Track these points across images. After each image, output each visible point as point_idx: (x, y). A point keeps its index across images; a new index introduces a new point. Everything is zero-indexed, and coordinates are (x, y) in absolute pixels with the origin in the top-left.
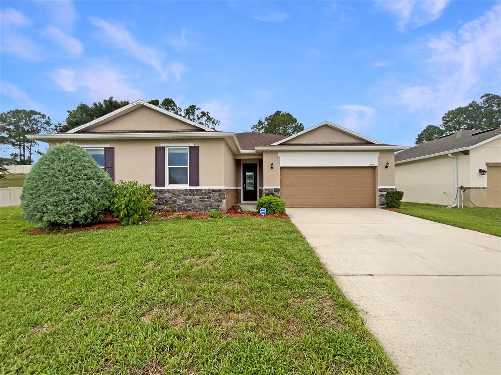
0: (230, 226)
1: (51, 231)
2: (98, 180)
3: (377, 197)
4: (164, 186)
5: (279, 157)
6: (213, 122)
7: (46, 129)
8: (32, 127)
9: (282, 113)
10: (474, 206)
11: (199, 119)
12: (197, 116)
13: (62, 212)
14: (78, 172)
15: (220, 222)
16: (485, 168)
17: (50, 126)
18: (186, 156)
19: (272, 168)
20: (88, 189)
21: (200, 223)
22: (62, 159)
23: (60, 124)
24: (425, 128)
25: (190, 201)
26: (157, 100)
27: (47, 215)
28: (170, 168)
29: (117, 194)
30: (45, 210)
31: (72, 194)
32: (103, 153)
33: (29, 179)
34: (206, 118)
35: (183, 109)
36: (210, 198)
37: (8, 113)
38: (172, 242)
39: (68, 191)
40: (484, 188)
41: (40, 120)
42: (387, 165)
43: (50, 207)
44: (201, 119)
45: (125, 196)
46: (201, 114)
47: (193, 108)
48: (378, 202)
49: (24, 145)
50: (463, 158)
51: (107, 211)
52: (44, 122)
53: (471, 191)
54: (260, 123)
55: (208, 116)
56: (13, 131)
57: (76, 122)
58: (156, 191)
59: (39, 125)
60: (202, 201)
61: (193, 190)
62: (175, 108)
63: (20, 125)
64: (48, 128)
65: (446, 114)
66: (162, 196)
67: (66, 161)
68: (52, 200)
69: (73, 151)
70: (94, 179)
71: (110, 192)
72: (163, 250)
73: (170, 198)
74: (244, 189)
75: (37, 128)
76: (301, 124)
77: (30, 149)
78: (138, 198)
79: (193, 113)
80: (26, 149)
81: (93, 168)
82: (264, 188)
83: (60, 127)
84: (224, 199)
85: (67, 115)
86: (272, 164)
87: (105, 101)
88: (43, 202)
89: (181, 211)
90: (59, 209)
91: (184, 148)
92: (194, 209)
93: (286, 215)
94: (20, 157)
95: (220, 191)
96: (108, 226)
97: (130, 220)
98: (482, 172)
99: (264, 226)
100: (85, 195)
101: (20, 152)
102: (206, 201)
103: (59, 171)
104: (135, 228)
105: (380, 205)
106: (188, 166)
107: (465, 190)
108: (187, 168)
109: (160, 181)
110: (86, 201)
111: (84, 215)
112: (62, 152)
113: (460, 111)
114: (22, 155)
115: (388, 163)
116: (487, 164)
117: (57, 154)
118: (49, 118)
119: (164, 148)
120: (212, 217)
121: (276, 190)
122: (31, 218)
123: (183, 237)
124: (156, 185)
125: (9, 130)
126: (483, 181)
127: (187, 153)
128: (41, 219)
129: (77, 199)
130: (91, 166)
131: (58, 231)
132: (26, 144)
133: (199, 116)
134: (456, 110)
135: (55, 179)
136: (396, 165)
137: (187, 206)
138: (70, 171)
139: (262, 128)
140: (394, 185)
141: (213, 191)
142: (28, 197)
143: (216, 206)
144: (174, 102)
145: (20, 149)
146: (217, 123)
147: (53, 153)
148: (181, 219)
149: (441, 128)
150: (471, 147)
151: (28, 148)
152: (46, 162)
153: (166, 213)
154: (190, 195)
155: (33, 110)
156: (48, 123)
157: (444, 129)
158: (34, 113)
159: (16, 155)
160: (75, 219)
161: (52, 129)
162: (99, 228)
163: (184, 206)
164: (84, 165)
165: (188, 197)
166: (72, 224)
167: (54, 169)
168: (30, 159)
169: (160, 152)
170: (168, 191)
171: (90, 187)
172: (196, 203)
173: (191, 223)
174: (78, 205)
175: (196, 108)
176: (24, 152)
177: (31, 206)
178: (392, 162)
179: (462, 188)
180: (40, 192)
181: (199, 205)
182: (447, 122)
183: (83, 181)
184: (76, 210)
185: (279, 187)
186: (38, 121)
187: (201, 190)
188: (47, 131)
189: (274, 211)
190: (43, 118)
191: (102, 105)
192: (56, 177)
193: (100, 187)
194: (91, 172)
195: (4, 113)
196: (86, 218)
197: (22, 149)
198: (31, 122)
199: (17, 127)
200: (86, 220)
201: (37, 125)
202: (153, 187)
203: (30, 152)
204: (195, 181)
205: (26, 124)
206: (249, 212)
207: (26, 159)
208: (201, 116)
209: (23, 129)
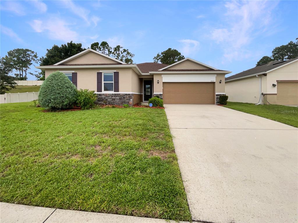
0: (132, 111)
1: (52, 111)
2: (71, 89)
3: (215, 99)
4: (102, 92)
5: (162, 77)
6: (130, 55)
7: (34, 60)
8: (27, 59)
9: (172, 49)
10: (269, 104)
11: (122, 53)
12: (121, 51)
13: (57, 102)
14: (63, 85)
15: (128, 109)
16: (276, 83)
17: (36, 58)
18: (113, 77)
19: (158, 83)
20: (67, 93)
21: (119, 109)
22: (56, 79)
23: (43, 57)
24: (262, 58)
25: (114, 99)
26: (98, 43)
27: (51, 104)
28: (104, 83)
29: (79, 95)
30: (50, 101)
31: (61, 95)
32: (71, 75)
33: (43, 88)
34: (126, 53)
35: (113, 48)
36: (124, 98)
37: (14, 51)
38: (105, 116)
39: (59, 93)
40: (276, 94)
41: (31, 54)
42: (221, 81)
43: (52, 100)
44: (123, 53)
45: (83, 96)
46: (123, 51)
47: (118, 47)
48: (216, 102)
49: (22, 69)
50: (264, 77)
51: (75, 103)
52: (33, 55)
53: (267, 95)
54: (158, 55)
55: (128, 51)
56: (16, 61)
57: (52, 56)
58: (98, 94)
59: (30, 57)
60: (120, 100)
61: (116, 94)
62: (108, 47)
63: (20, 58)
64: (36, 59)
65: (274, 49)
66: (100, 97)
67: (57, 80)
68: (53, 97)
69: (60, 75)
70: (69, 88)
71: (76, 94)
72: (101, 119)
73: (105, 98)
74: (145, 94)
75: (29, 59)
76: (183, 56)
77: (26, 71)
78: (89, 97)
79: (119, 50)
80: (24, 71)
81: (69, 83)
82: (154, 93)
83: (43, 59)
84: (131, 98)
85: (47, 52)
86: (158, 81)
87: (68, 44)
88: (49, 98)
89: (110, 104)
90: (56, 101)
91: (111, 72)
92: (116, 104)
93: (164, 107)
94: (20, 76)
95: (130, 94)
96: (76, 110)
97: (86, 108)
98: (274, 85)
99: (149, 111)
100: (66, 95)
101: (20, 73)
102: (122, 99)
103: (55, 84)
104: (88, 111)
105: (216, 103)
106: (113, 82)
107: (264, 95)
108: (113, 83)
109: (99, 89)
110: (67, 98)
111: (66, 104)
112: (56, 76)
113: (283, 48)
114: (21, 75)
115: (221, 80)
116: (277, 81)
117: (54, 77)
118: (36, 53)
119: (101, 73)
120: (125, 107)
121: (160, 95)
122: (44, 105)
123: (110, 114)
124: (97, 92)
125: (14, 61)
126: (275, 91)
127: (113, 75)
128: (48, 105)
129: (63, 97)
130: (68, 82)
131: (55, 111)
132: (23, 68)
133: (122, 52)
134: (281, 47)
135: (54, 88)
136: (226, 83)
137: (113, 102)
138: (60, 85)
139: (159, 59)
140: (224, 92)
141: (126, 94)
142: (42, 96)
143: (127, 102)
144: (107, 44)
145: (20, 71)
146: (133, 56)
147: (52, 76)
148: (109, 108)
149: (271, 58)
150: (267, 72)
151: (25, 70)
152: (50, 80)
153: (102, 105)
154: (114, 96)
155: (27, 49)
156: (36, 56)
157: (273, 58)
158: (28, 50)
159: (18, 75)
160: (62, 106)
161: (38, 60)
162: (71, 111)
163: (111, 102)
164: (65, 82)
165: (113, 98)
166: (61, 108)
167: (53, 84)
168: (26, 77)
169: (99, 75)
170: (104, 94)
171: (68, 91)
172: (117, 101)
173: (114, 109)
174: (63, 99)
175: (121, 47)
176: (22, 73)
177: (44, 100)
178: (224, 81)
179: (262, 94)
180: (48, 94)
181: (119, 101)
182: (275, 54)
183: (65, 89)
184: (63, 102)
185: (162, 93)
186: (30, 55)
187: (120, 94)
188: (35, 61)
189: (157, 105)
190: (33, 53)
191: (66, 46)
192: (54, 87)
193: (72, 92)
194: (68, 85)
195: (11, 51)
196: (66, 105)
197: (21, 71)
198: (26, 56)
199: (18, 59)
200: (66, 107)
201: (29, 57)
202: (96, 92)
203: (26, 73)
204: (117, 89)
205: (23, 57)
206: (144, 106)
207: (23, 77)
208: (124, 52)
209: (22, 60)
